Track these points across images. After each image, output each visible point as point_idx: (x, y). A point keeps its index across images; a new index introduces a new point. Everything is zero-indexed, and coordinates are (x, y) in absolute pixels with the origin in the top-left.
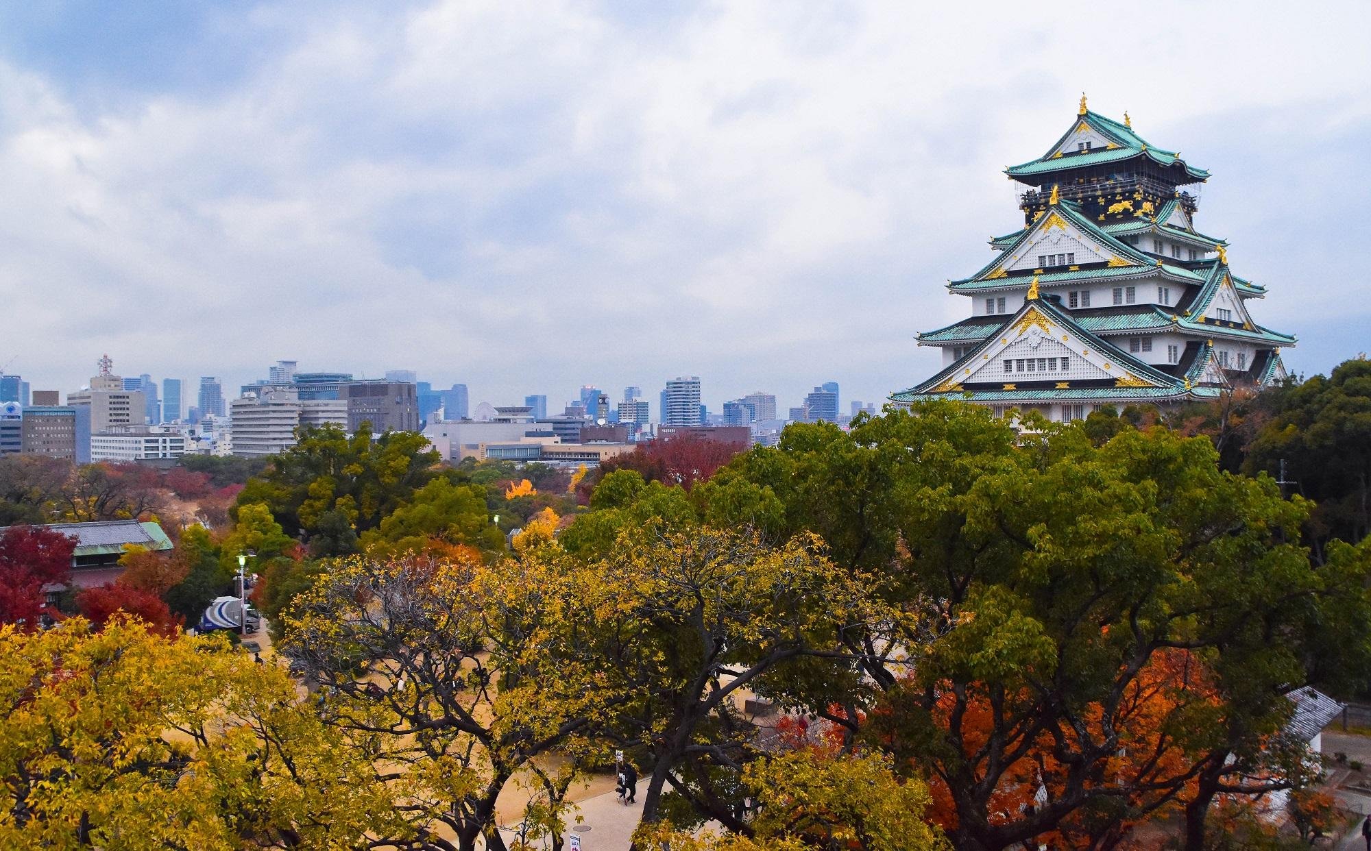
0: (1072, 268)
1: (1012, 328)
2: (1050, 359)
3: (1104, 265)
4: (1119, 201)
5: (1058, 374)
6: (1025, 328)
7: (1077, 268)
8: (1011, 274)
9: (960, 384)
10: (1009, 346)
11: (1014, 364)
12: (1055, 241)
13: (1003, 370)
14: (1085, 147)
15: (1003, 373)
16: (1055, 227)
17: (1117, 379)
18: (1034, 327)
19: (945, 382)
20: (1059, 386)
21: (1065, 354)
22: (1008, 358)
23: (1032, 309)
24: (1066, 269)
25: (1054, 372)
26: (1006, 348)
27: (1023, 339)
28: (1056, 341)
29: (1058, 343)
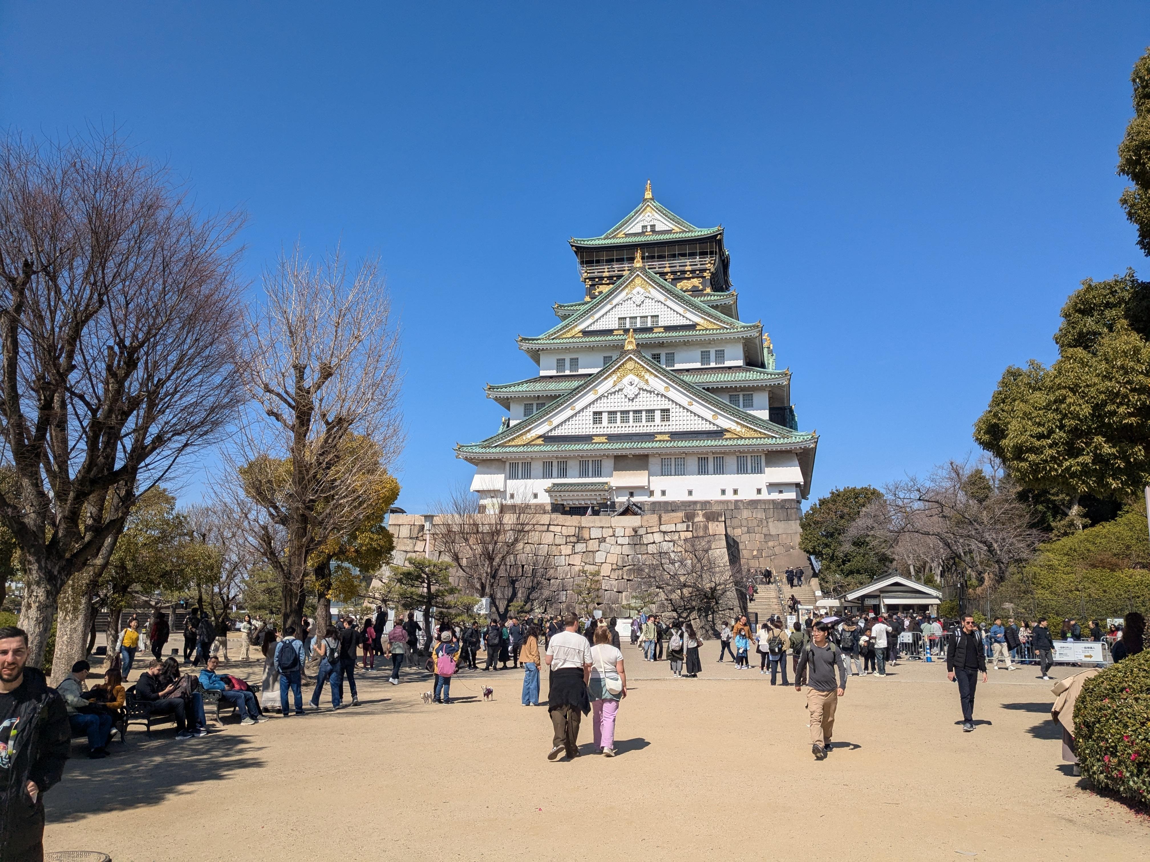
0: (656, 330)
1: (606, 378)
2: (648, 411)
3: (693, 327)
4: (689, 279)
5: (657, 425)
6: (620, 378)
7: (662, 330)
8: (586, 333)
9: (540, 437)
10: (600, 398)
11: (605, 416)
12: (639, 303)
13: (591, 422)
14: (649, 229)
15: (591, 426)
16: (638, 289)
17: (727, 431)
18: (631, 377)
19: (521, 435)
20: (659, 437)
21: (666, 404)
22: (598, 410)
23: (630, 359)
24: (650, 330)
25: (652, 424)
26: (597, 399)
27: (618, 390)
28: (656, 392)
29: (658, 394)
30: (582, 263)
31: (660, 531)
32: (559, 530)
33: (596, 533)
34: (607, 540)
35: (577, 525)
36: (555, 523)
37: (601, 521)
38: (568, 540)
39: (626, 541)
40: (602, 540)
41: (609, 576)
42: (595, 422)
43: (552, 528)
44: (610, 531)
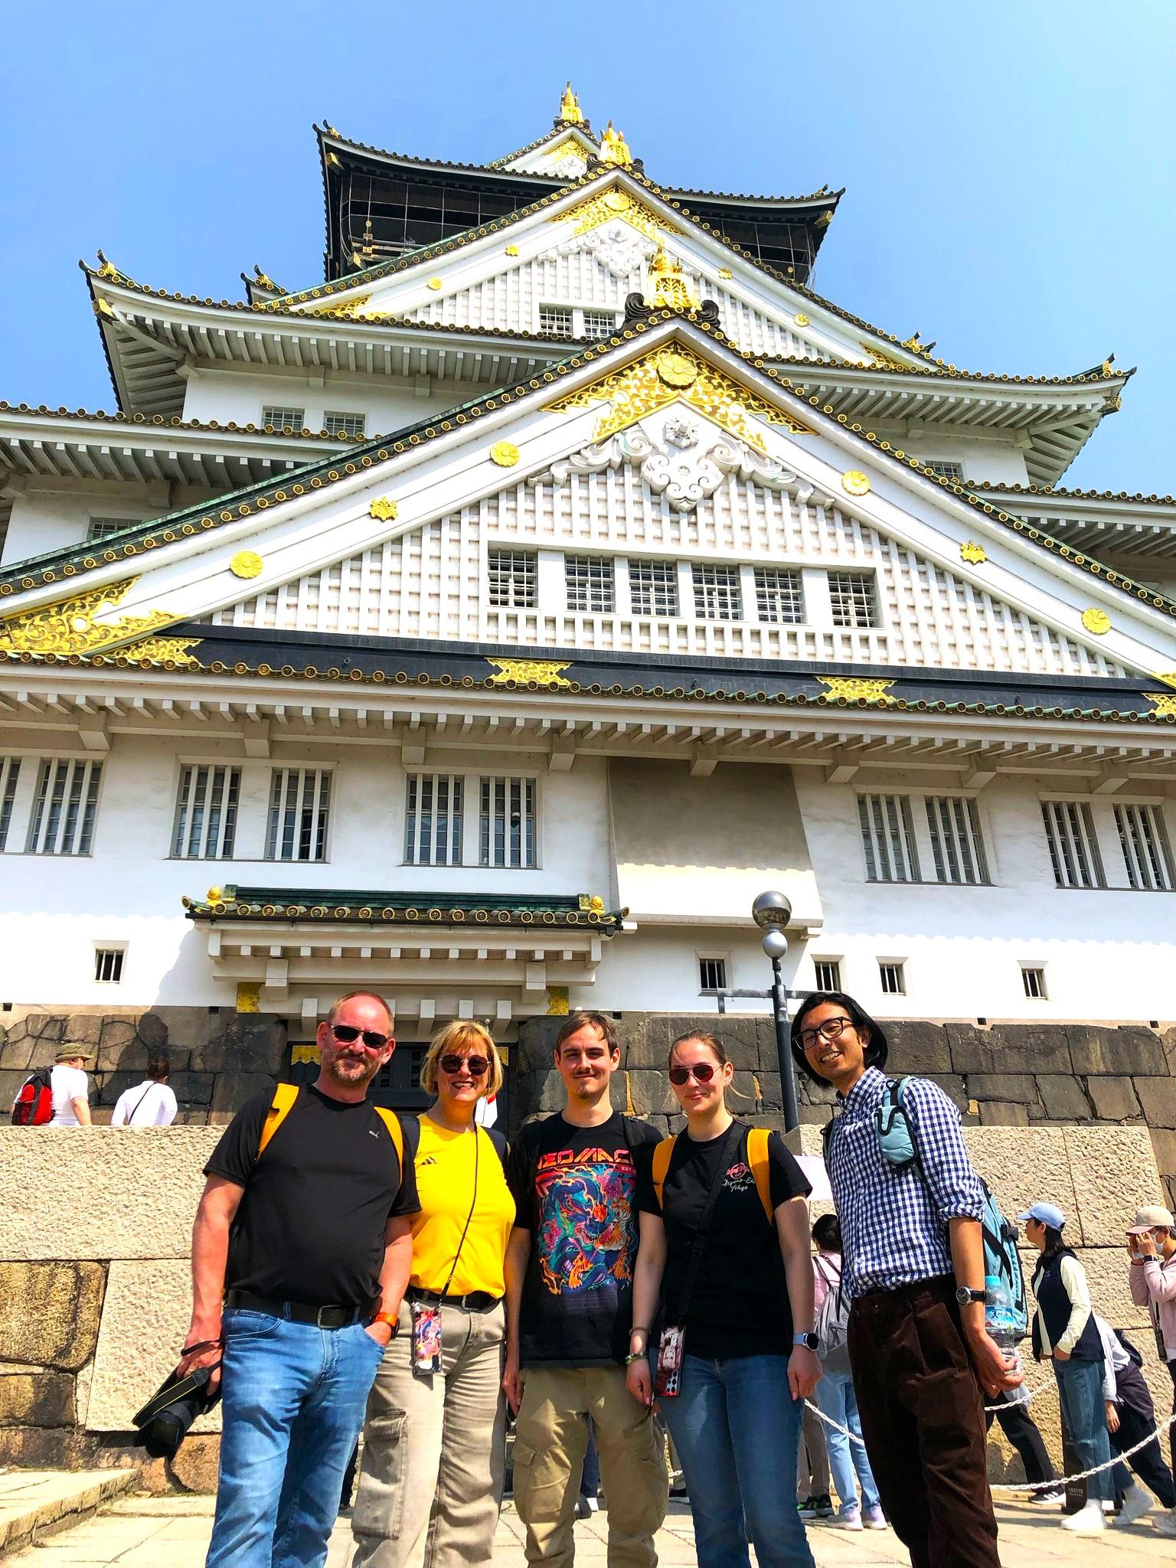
1: (556, 404)
2: (768, 571)
5: (825, 636)
6: (626, 417)
9: (178, 627)
10: (526, 486)
12: (621, 269)
13: (481, 590)
15: (482, 607)
16: (617, 225)
17: (1154, 685)
18: (680, 416)
19: (61, 605)
20: (839, 689)
21: (855, 555)
23: (675, 345)
25: (797, 628)
26: (512, 491)
27: (617, 460)
28: (804, 494)
29: (811, 505)
42: (499, 597)
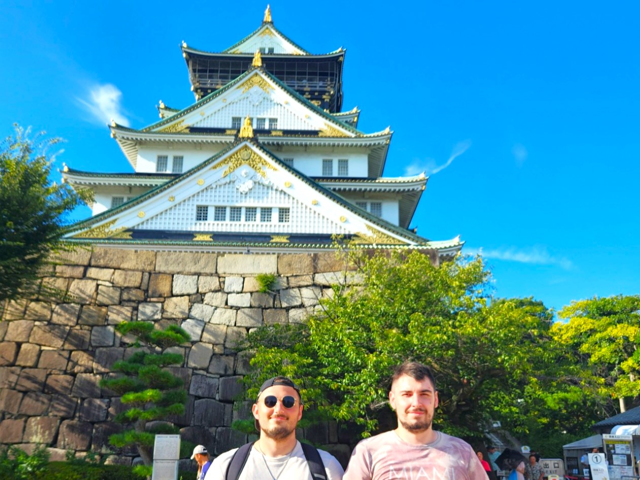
1: (215, 167)
2: (263, 209)
3: (315, 133)
5: (273, 225)
6: (232, 169)
7: (281, 134)
8: (194, 130)
9: (127, 230)
10: (206, 189)
12: (255, 104)
13: (194, 217)
14: (267, 52)
15: (194, 221)
16: (257, 89)
17: (356, 235)
18: (245, 168)
20: (276, 239)
21: (285, 203)
22: (204, 203)
23: (246, 147)
24: (268, 132)
25: (269, 223)
26: (203, 191)
27: (228, 181)
28: (275, 188)
29: (276, 190)
30: (194, 71)
31: (314, 285)
32: (108, 277)
33: (184, 285)
34: (207, 298)
35: (148, 268)
36: (102, 262)
37: (196, 261)
38: (125, 296)
39: (245, 300)
40: (198, 297)
41: (206, 370)
42: (199, 218)
43: (93, 272)
44: (214, 283)
